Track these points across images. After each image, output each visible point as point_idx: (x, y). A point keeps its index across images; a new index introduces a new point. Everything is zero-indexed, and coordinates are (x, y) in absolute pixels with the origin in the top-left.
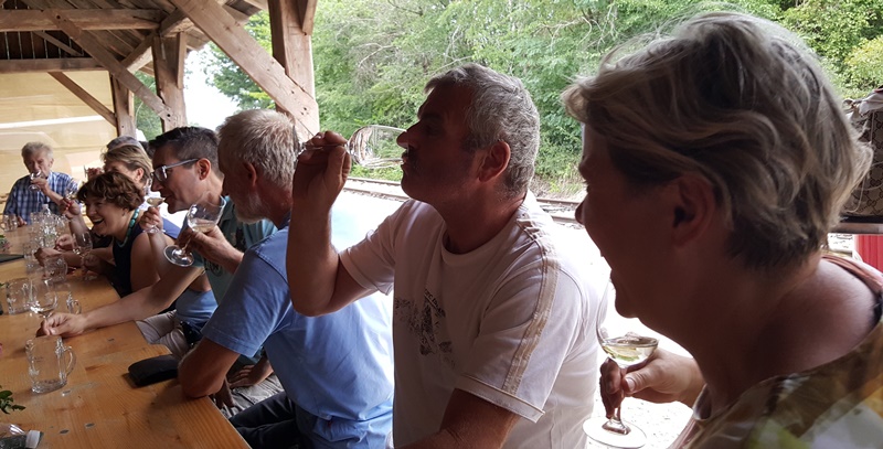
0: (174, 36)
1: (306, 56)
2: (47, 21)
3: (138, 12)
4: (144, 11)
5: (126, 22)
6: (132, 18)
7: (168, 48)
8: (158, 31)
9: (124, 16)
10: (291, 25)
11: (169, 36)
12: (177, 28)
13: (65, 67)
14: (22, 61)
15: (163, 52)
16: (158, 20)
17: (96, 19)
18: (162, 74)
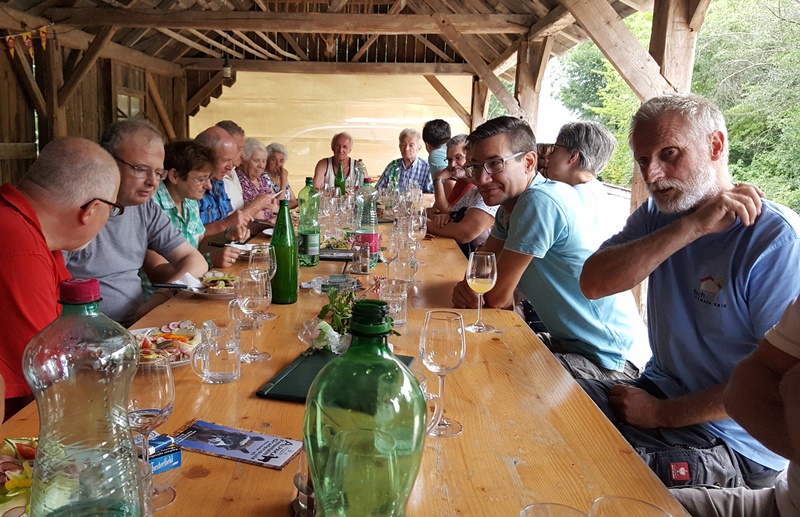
0: (541, 40)
1: (687, 55)
2: (434, 25)
3: (512, 17)
4: (518, 16)
5: (499, 27)
6: (505, 23)
7: (533, 53)
8: (527, 35)
9: (499, 21)
10: (677, 20)
11: (536, 40)
12: (545, 32)
13: (437, 71)
14: (406, 64)
15: (528, 56)
16: (529, 24)
17: (473, 24)
18: (523, 77)
